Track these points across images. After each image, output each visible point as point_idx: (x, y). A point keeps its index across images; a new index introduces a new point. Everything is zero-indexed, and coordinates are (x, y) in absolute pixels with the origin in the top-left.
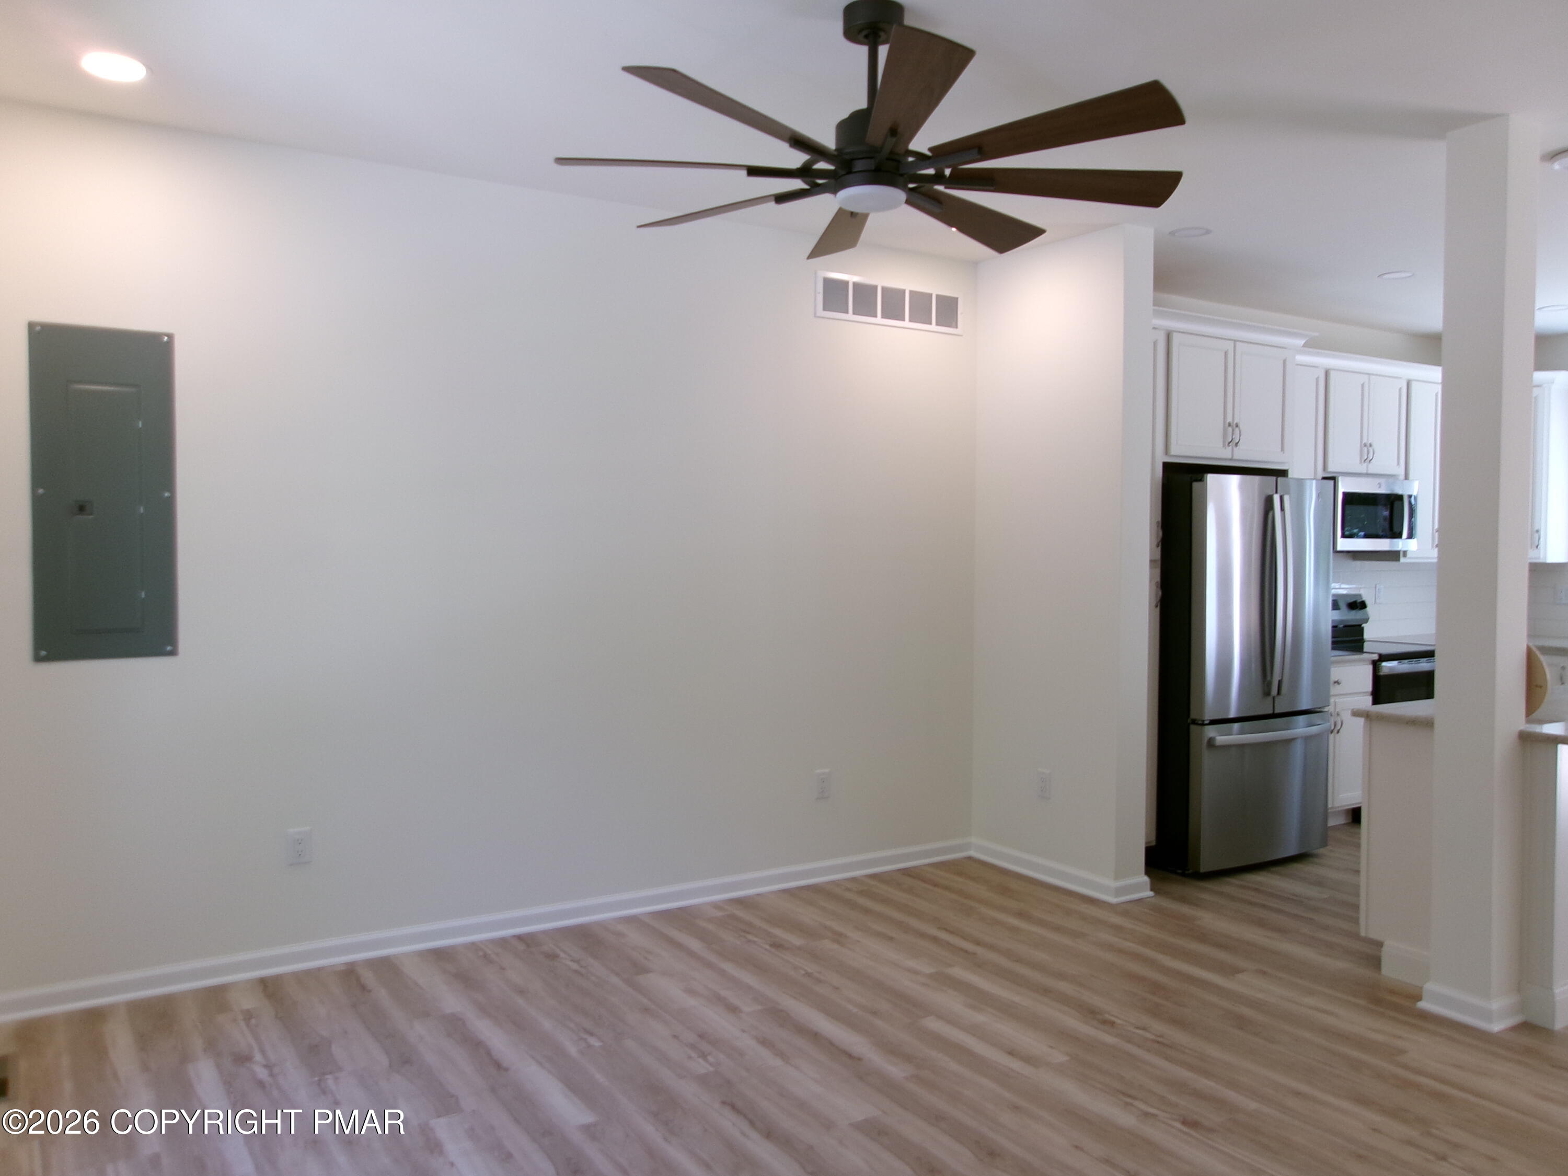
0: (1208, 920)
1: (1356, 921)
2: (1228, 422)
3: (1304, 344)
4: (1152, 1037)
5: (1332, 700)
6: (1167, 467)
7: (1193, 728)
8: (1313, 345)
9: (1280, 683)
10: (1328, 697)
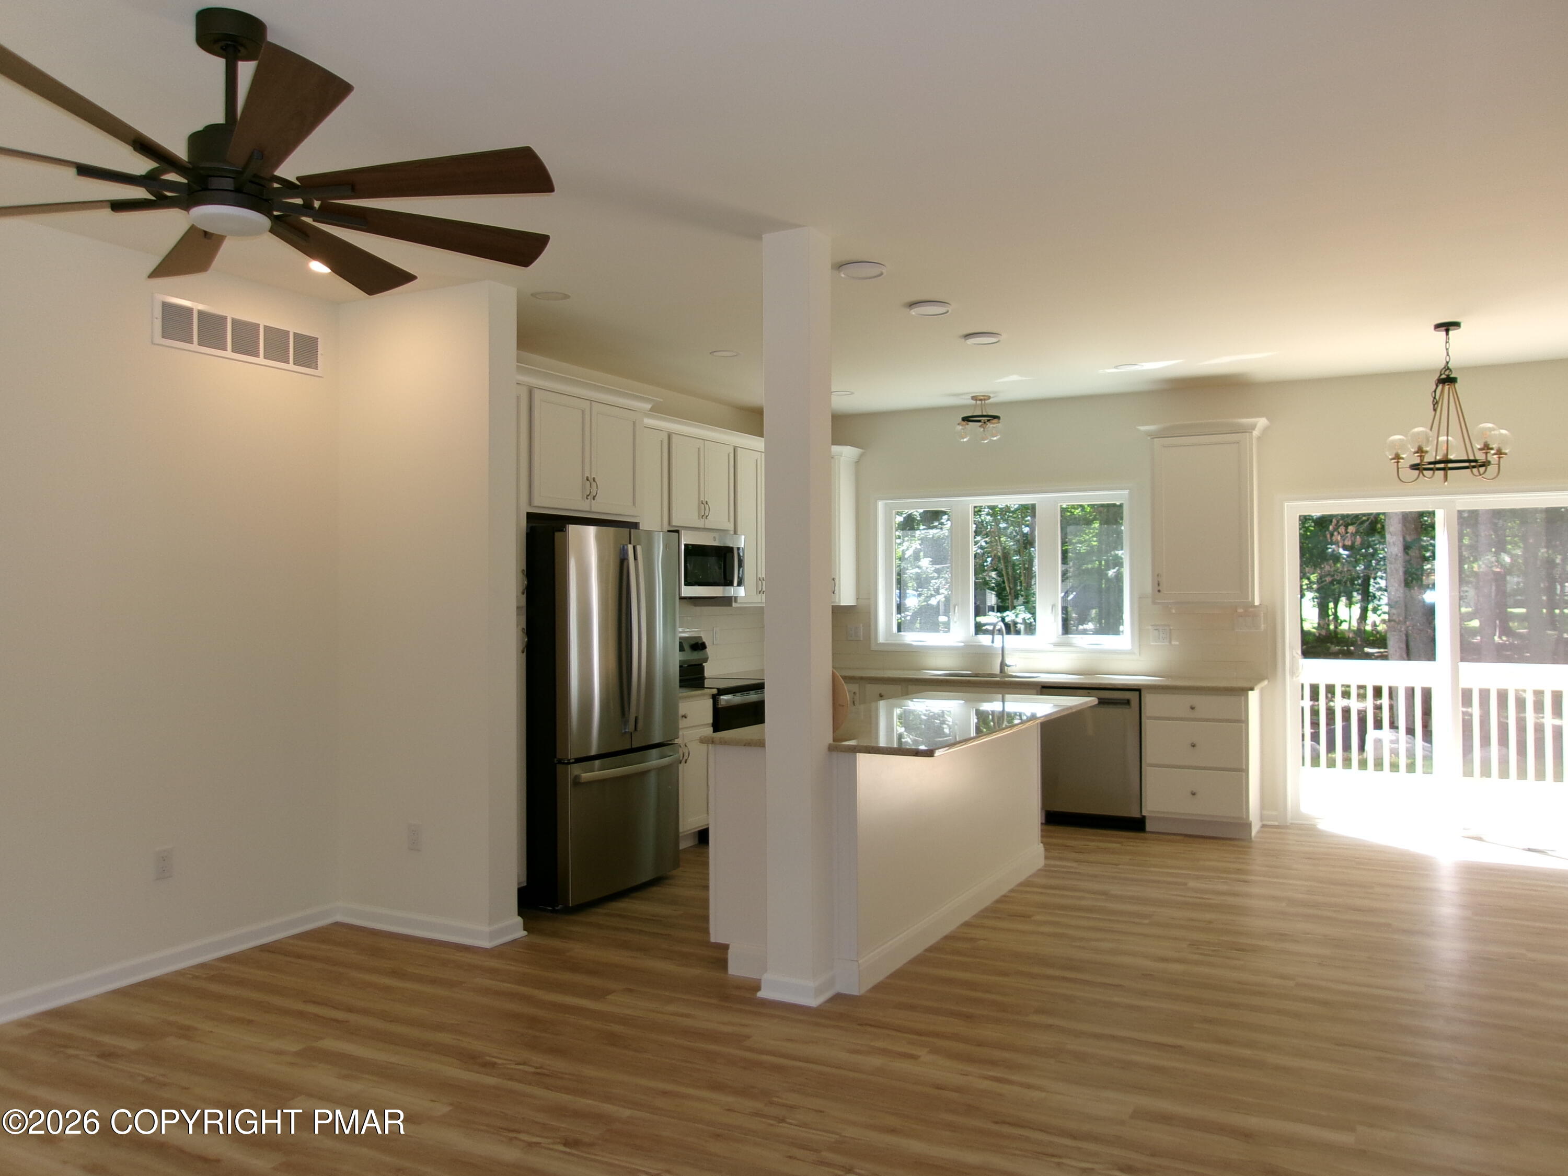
0: (579, 950)
1: (706, 931)
2: (586, 476)
3: (651, 408)
4: (532, 1070)
5: (680, 733)
6: (531, 517)
7: (560, 768)
8: (658, 410)
9: (636, 719)
10: (676, 729)
